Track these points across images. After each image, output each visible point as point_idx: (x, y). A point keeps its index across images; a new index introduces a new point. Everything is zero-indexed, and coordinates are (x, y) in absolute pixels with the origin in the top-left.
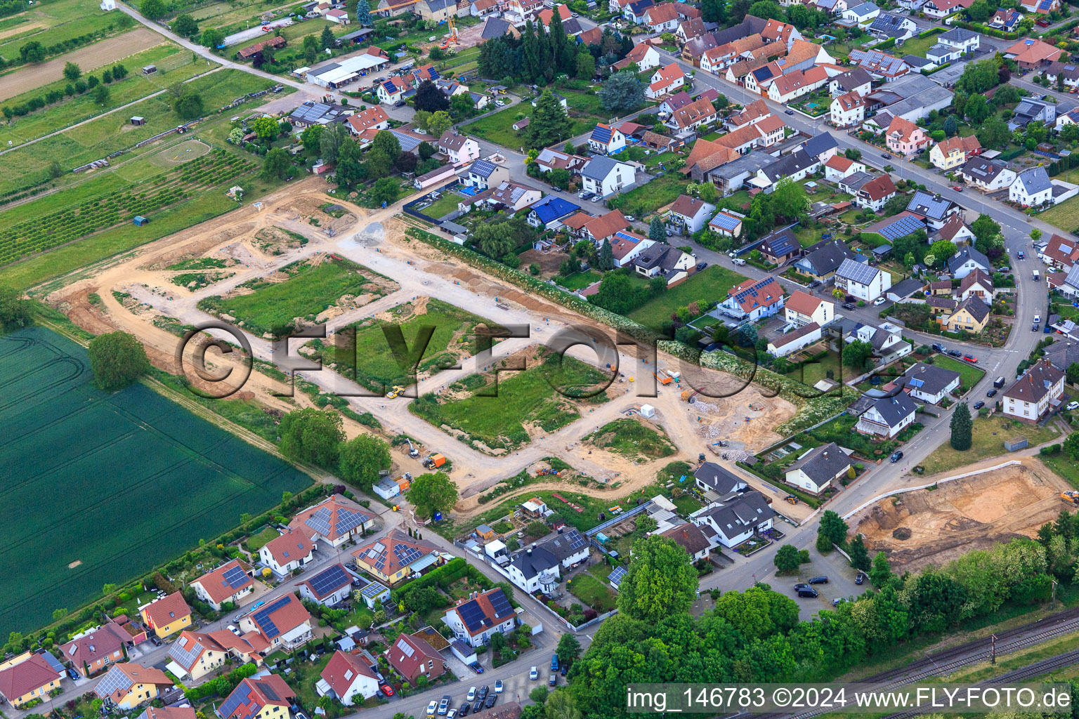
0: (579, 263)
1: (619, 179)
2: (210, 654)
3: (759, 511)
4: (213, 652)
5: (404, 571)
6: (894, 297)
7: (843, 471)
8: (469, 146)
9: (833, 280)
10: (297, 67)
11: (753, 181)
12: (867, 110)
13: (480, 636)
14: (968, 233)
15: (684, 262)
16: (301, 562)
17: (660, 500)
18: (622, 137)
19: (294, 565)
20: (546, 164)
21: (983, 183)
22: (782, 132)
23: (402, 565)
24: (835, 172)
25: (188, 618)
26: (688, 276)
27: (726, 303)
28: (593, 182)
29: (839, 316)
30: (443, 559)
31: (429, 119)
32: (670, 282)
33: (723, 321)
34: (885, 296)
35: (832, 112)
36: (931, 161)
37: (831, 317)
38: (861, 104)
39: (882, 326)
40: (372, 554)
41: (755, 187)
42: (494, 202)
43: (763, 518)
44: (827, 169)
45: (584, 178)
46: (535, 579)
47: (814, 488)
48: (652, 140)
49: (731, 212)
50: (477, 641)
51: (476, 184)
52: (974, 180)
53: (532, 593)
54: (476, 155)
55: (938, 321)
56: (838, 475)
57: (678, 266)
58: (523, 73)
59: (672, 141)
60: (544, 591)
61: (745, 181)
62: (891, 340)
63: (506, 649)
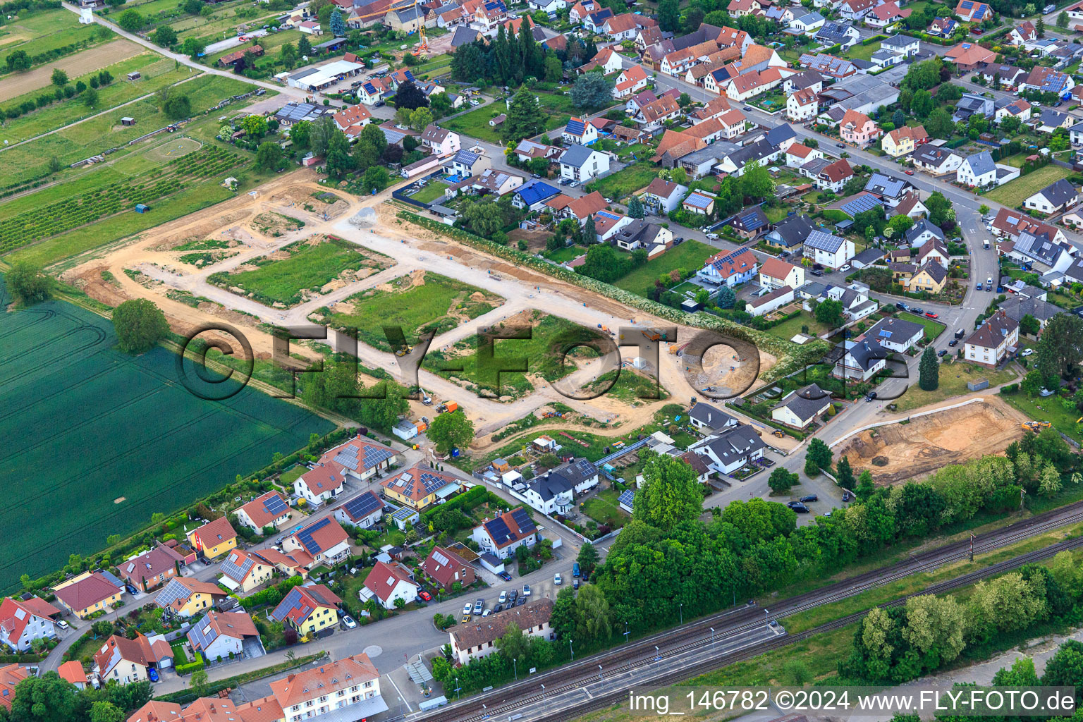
0: (564, 240)
1: (595, 166)
2: (259, 568)
3: (752, 441)
4: (263, 566)
5: (430, 498)
6: (858, 265)
7: (824, 409)
8: (451, 139)
9: (802, 251)
10: (276, 73)
11: (720, 167)
12: (820, 106)
13: (505, 549)
14: (923, 208)
15: (662, 236)
16: (333, 493)
17: (659, 435)
18: (595, 130)
19: (327, 495)
20: (525, 153)
21: (933, 167)
22: (743, 125)
23: (428, 492)
24: (795, 158)
25: (234, 540)
26: (667, 249)
27: (704, 270)
28: (571, 168)
29: (809, 282)
30: (465, 487)
31: (411, 115)
32: (650, 254)
33: (701, 287)
34: (850, 264)
35: (788, 108)
36: (883, 148)
37: (801, 282)
38: (815, 100)
39: (851, 287)
40: (400, 483)
41: (722, 172)
42: (479, 187)
43: (755, 447)
44: (788, 156)
45: (562, 166)
46: (551, 502)
47: (799, 423)
48: (622, 133)
49: (703, 192)
50: (503, 553)
51: (460, 173)
52: (924, 164)
53: (550, 514)
54: (458, 148)
55: (900, 283)
56: (819, 412)
57: (657, 240)
58: (495, 76)
59: (641, 133)
60: (560, 513)
61: (713, 167)
62: (859, 300)
63: (531, 559)
